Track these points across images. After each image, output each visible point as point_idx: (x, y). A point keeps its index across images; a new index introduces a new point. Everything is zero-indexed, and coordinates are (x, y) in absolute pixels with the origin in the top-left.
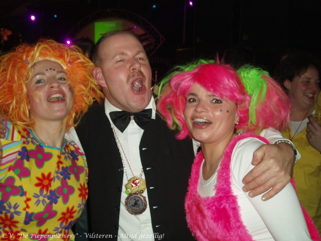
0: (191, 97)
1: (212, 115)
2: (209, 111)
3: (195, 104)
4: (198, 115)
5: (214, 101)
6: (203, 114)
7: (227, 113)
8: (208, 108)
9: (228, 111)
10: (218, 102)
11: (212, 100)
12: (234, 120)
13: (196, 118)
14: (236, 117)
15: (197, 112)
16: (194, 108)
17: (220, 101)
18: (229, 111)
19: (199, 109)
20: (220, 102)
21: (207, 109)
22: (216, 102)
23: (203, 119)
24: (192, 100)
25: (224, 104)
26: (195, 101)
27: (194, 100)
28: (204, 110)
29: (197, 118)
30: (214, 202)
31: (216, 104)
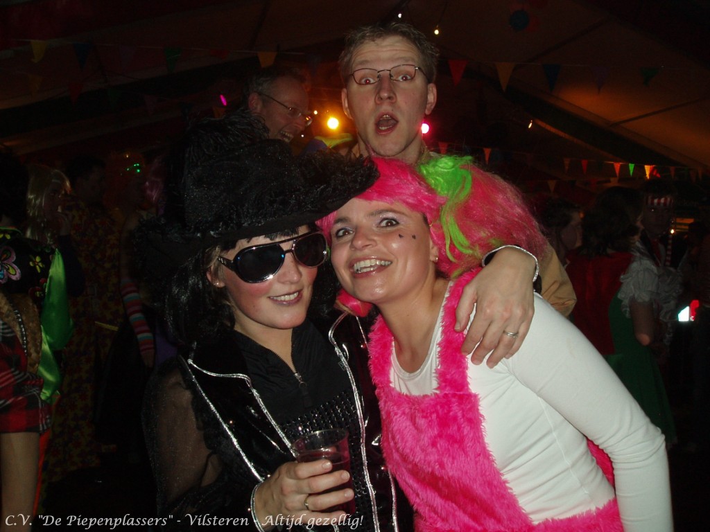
0: (339, 226)
1: (385, 250)
2: (378, 242)
3: (349, 237)
4: (359, 254)
5: (384, 223)
6: (367, 251)
7: (413, 239)
8: (376, 238)
9: (414, 237)
10: (392, 225)
11: (379, 221)
12: (427, 253)
13: (356, 262)
14: (431, 247)
15: (356, 249)
16: (349, 244)
17: (395, 220)
18: (416, 237)
19: (359, 243)
20: (394, 223)
21: (374, 240)
22: (387, 226)
23: (370, 259)
24: (341, 233)
25: (402, 225)
26: (349, 233)
27: (346, 232)
28: (368, 243)
29: (359, 260)
30: (435, 406)
31: (389, 229)
